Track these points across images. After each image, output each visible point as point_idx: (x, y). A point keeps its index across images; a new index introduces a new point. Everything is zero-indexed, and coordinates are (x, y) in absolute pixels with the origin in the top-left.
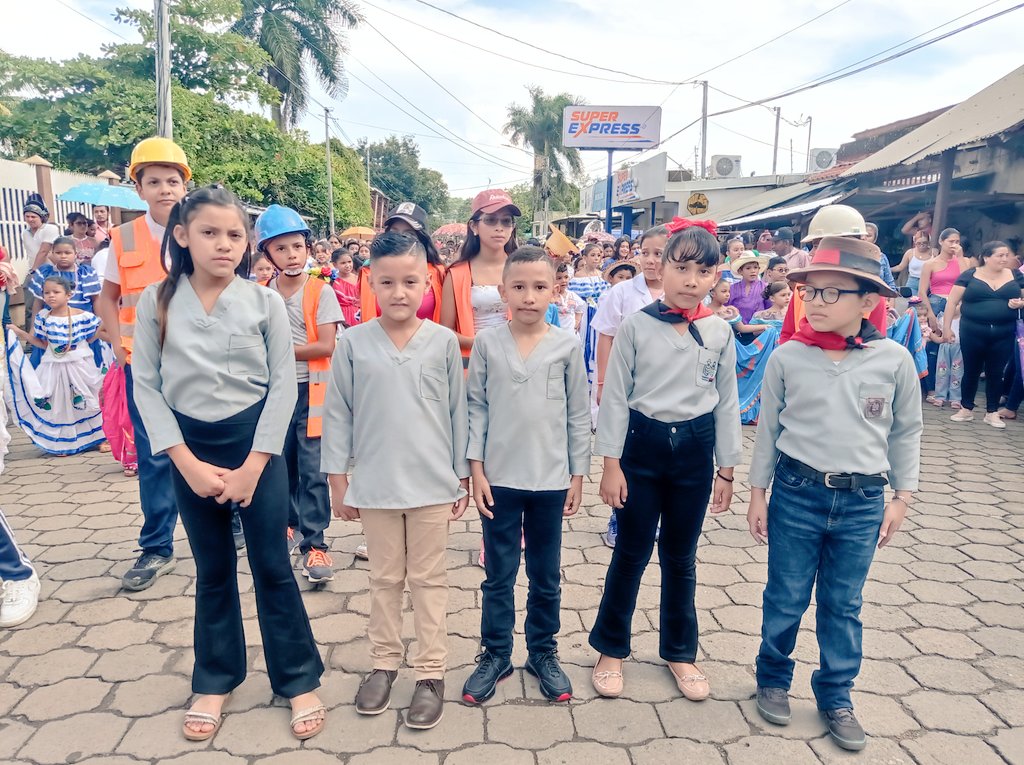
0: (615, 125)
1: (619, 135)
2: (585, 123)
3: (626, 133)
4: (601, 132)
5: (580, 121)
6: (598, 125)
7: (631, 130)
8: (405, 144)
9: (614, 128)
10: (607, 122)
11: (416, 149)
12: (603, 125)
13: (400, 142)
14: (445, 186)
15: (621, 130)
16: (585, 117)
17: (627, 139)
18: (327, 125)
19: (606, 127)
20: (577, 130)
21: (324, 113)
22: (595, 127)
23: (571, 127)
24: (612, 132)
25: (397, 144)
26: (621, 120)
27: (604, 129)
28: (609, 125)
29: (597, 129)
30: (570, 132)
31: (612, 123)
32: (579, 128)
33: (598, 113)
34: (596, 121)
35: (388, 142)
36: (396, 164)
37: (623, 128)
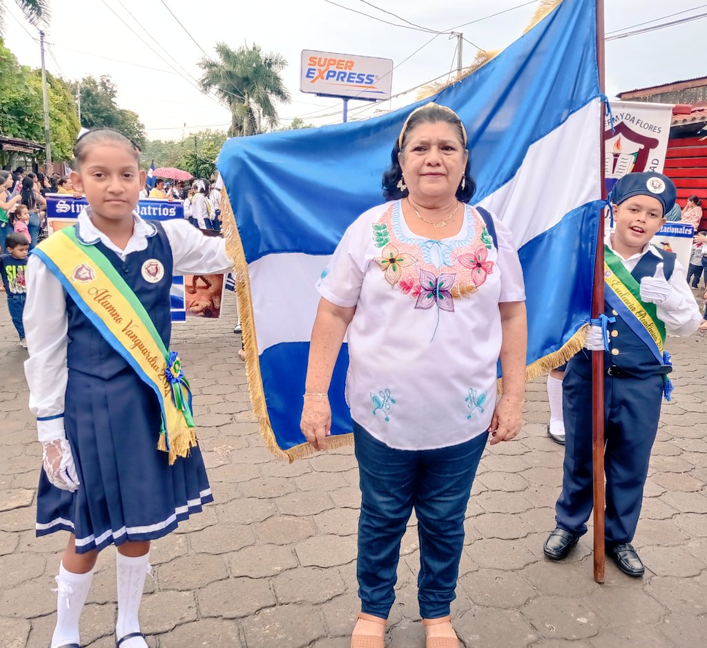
0: (350, 74)
1: (355, 84)
2: (323, 69)
3: (362, 82)
4: (338, 80)
5: (317, 67)
6: (335, 72)
7: (366, 80)
8: (103, 84)
9: (349, 77)
10: (343, 70)
11: (114, 89)
12: (340, 73)
13: (98, 81)
14: (142, 126)
15: (357, 79)
16: (322, 63)
17: (363, 89)
18: (43, 50)
19: (342, 75)
20: (315, 76)
21: (38, 36)
22: (331, 74)
23: (309, 72)
24: (348, 81)
25: (94, 83)
26: (356, 70)
27: (341, 76)
28: (345, 74)
29: (333, 76)
30: (308, 76)
31: (348, 72)
32: (317, 73)
33: (334, 60)
34: (333, 68)
35: (84, 80)
36: (94, 102)
37: (358, 77)
